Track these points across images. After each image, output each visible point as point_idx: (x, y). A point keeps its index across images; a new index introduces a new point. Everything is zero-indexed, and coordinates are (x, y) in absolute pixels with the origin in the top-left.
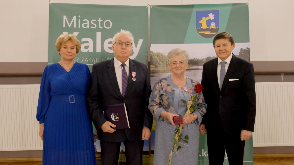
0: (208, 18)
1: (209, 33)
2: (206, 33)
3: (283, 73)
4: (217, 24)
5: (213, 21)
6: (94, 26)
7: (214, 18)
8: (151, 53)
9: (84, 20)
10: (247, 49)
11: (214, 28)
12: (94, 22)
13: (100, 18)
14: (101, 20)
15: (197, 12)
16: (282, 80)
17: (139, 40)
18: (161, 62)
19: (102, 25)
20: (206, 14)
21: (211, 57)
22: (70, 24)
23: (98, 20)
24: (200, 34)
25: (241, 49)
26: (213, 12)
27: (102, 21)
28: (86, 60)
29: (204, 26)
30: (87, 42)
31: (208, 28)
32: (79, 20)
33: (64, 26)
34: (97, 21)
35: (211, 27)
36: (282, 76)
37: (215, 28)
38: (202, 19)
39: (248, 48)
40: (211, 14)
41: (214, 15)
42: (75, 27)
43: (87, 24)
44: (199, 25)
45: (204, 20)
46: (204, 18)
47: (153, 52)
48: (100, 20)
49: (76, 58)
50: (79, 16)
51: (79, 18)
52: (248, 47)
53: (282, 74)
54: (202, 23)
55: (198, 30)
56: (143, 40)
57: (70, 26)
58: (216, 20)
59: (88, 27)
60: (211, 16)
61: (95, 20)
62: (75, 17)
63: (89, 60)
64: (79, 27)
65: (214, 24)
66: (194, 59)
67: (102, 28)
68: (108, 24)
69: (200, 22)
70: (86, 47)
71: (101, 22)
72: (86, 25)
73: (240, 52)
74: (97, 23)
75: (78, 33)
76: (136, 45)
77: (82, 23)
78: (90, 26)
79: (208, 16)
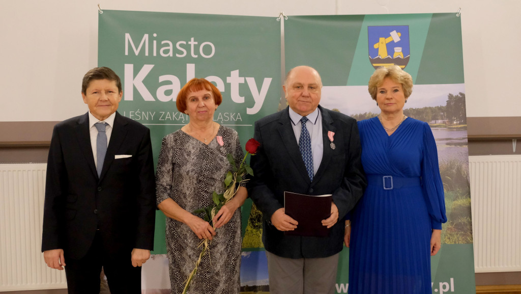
0: (389, 40)
3: (514, 138)
4: (406, 51)
5: (398, 44)
7: (400, 40)
9: (163, 42)
10: (459, 95)
11: (400, 57)
12: (181, 45)
13: (192, 39)
14: (195, 41)
15: (369, 27)
16: (514, 150)
17: (265, 79)
19: (197, 51)
20: (386, 32)
22: (137, 49)
23: (189, 43)
24: (375, 67)
25: (450, 94)
26: (398, 29)
27: (196, 43)
28: (168, 116)
29: (383, 54)
30: (169, 83)
31: (390, 57)
32: (155, 42)
33: (127, 53)
34: (187, 43)
35: (395, 56)
36: (514, 145)
37: (402, 56)
38: (378, 41)
39: (461, 94)
40: (395, 31)
41: (400, 34)
42: (147, 54)
43: (168, 49)
44: (373, 52)
45: (382, 43)
46: (382, 39)
48: (192, 43)
51: (155, 39)
52: (462, 92)
53: (514, 141)
54: (378, 49)
55: (372, 61)
56: (271, 79)
57: (137, 53)
58: (405, 43)
59: (171, 55)
60: (395, 36)
61: (184, 43)
62: (146, 37)
63: (174, 116)
64: (155, 54)
65: (401, 50)
66: (365, 114)
67: (196, 56)
68: (207, 50)
69: (376, 46)
70: (168, 93)
71: (195, 45)
72: (166, 52)
73: (447, 101)
74: (187, 47)
75: (153, 66)
76: (259, 88)
77: (159, 47)
78: (174, 54)
79: (390, 36)
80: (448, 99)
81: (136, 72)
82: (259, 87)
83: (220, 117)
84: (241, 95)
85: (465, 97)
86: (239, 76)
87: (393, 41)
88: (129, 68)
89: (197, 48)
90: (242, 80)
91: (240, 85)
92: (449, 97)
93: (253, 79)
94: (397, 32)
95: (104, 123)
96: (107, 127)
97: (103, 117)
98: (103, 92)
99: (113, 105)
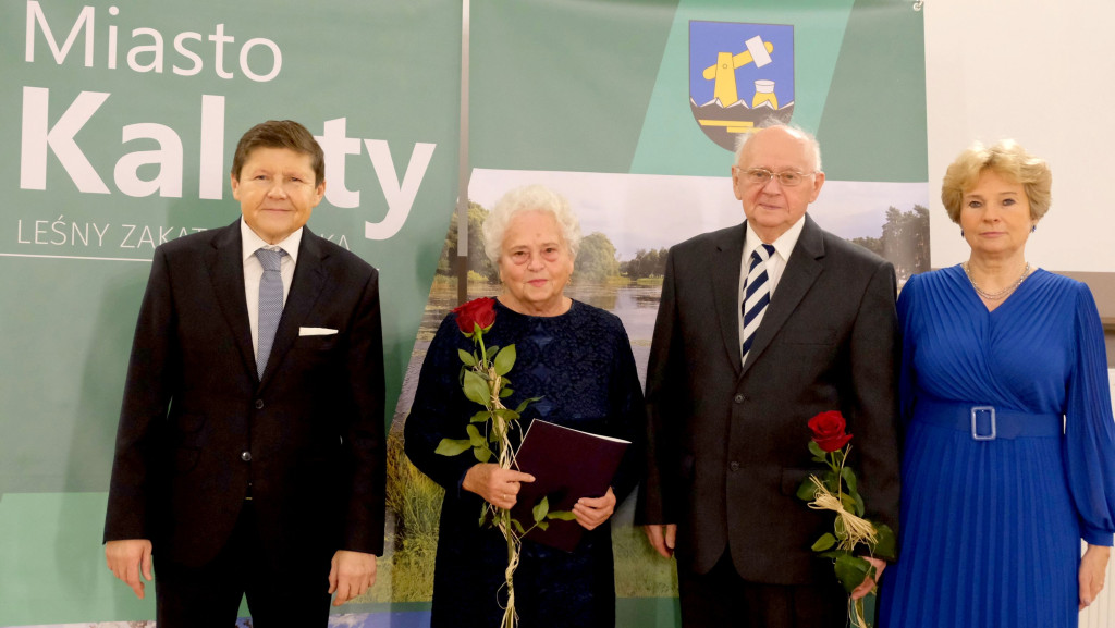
0: (741, 60)
1: (745, 127)
2: (736, 127)
4: (785, 91)
5: (765, 73)
6: (189, 64)
7: (769, 60)
8: (473, 214)
9: (136, 32)
10: (915, 212)
11: (769, 105)
12: (187, 43)
13: (220, 28)
14: (226, 34)
15: (693, 25)
17: (418, 145)
19: (231, 63)
20: (734, 38)
22: (60, 46)
23: (211, 38)
24: (706, 129)
25: (892, 209)
26: (767, 33)
27: (231, 39)
28: (146, 237)
29: (726, 95)
30: (151, 145)
31: (744, 104)
32: (113, 30)
33: (30, 57)
34: (205, 37)
35: (758, 102)
37: (774, 105)
38: (714, 62)
39: (920, 210)
40: (758, 39)
41: (770, 46)
42: (89, 62)
43: (151, 52)
44: (701, 89)
45: (725, 66)
46: (724, 57)
47: (478, 206)
48: (220, 38)
49: (91, 227)
50: (114, 11)
51: (113, 20)
52: (923, 205)
54: (714, 81)
55: (699, 113)
56: (434, 146)
57: (60, 57)
58: (782, 70)
59: (159, 69)
60: (759, 52)
61: (198, 37)
62: (88, 14)
63: (162, 237)
64: (112, 64)
65: (771, 89)
67: (230, 76)
68: (261, 60)
69: (708, 74)
70: (148, 172)
71: (226, 44)
72: (145, 59)
73: (884, 227)
74: (206, 50)
75: (106, 95)
76: (401, 170)
77: (125, 44)
78: (167, 64)
79: (745, 49)
80: (886, 222)
81: (56, 112)
82: (401, 166)
84: (350, 186)
85: (928, 219)
86: (348, 136)
87: (753, 64)
88: (35, 100)
89: (231, 52)
90: (354, 146)
91: (349, 158)
92: (889, 215)
93: (383, 145)
94: (764, 40)
95: (277, 250)
96: (284, 260)
97: (274, 237)
98: (279, 178)
99: (297, 210)
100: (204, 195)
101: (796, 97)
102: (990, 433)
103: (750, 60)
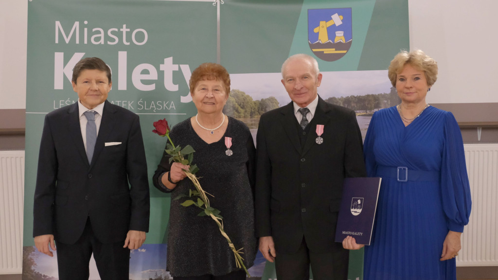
0: (330, 23)
1: (332, 51)
2: (327, 51)
3: (479, 126)
4: (348, 35)
5: (339, 28)
6: (113, 40)
7: (342, 23)
9: (94, 30)
11: (341, 41)
12: (113, 33)
13: (124, 26)
14: (127, 28)
15: (309, 11)
16: (479, 139)
18: (241, 108)
19: (129, 39)
20: (327, 15)
21: (337, 98)
22: (67, 38)
23: (121, 30)
24: (315, 53)
26: (340, 12)
27: (129, 30)
29: (323, 38)
31: (331, 41)
32: (86, 30)
33: (57, 42)
34: (119, 30)
35: (337, 40)
36: (479, 133)
37: (343, 41)
38: (318, 25)
40: (336, 14)
41: (342, 17)
42: (77, 42)
43: (99, 37)
44: (313, 36)
45: (323, 27)
46: (322, 23)
48: (124, 30)
50: (86, 22)
51: (86, 26)
53: (479, 129)
54: (318, 33)
55: (312, 46)
57: (67, 41)
58: (346, 27)
59: (103, 43)
60: (337, 20)
61: (116, 30)
62: (77, 24)
64: (86, 42)
65: (342, 34)
67: (128, 44)
68: (140, 37)
69: (316, 30)
71: (127, 32)
72: (97, 39)
73: (391, 88)
74: (119, 34)
75: (84, 53)
77: (90, 34)
78: (106, 41)
79: (331, 19)
81: (66, 61)
83: (153, 105)
84: (175, 83)
86: (173, 64)
87: (334, 25)
88: (59, 57)
89: (129, 35)
90: (176, 67)
91: (174, 72)
93: (187, 66)
94: (339, 15)
95: (93, 112)
96: (96, 115)
97: (92, 106)
98: (94, 82)
99: (102, 94)
100: (120, 88)
101: (353, 38)
102: (405, 179)
103: (333, 23)
